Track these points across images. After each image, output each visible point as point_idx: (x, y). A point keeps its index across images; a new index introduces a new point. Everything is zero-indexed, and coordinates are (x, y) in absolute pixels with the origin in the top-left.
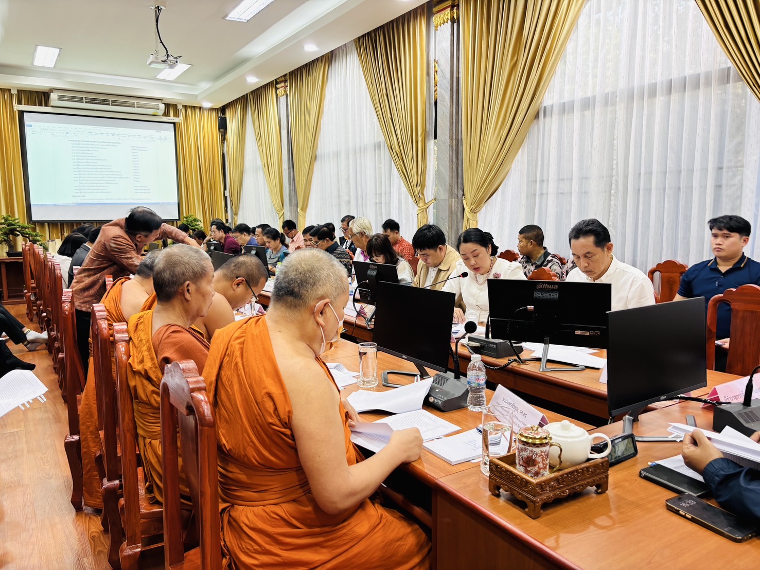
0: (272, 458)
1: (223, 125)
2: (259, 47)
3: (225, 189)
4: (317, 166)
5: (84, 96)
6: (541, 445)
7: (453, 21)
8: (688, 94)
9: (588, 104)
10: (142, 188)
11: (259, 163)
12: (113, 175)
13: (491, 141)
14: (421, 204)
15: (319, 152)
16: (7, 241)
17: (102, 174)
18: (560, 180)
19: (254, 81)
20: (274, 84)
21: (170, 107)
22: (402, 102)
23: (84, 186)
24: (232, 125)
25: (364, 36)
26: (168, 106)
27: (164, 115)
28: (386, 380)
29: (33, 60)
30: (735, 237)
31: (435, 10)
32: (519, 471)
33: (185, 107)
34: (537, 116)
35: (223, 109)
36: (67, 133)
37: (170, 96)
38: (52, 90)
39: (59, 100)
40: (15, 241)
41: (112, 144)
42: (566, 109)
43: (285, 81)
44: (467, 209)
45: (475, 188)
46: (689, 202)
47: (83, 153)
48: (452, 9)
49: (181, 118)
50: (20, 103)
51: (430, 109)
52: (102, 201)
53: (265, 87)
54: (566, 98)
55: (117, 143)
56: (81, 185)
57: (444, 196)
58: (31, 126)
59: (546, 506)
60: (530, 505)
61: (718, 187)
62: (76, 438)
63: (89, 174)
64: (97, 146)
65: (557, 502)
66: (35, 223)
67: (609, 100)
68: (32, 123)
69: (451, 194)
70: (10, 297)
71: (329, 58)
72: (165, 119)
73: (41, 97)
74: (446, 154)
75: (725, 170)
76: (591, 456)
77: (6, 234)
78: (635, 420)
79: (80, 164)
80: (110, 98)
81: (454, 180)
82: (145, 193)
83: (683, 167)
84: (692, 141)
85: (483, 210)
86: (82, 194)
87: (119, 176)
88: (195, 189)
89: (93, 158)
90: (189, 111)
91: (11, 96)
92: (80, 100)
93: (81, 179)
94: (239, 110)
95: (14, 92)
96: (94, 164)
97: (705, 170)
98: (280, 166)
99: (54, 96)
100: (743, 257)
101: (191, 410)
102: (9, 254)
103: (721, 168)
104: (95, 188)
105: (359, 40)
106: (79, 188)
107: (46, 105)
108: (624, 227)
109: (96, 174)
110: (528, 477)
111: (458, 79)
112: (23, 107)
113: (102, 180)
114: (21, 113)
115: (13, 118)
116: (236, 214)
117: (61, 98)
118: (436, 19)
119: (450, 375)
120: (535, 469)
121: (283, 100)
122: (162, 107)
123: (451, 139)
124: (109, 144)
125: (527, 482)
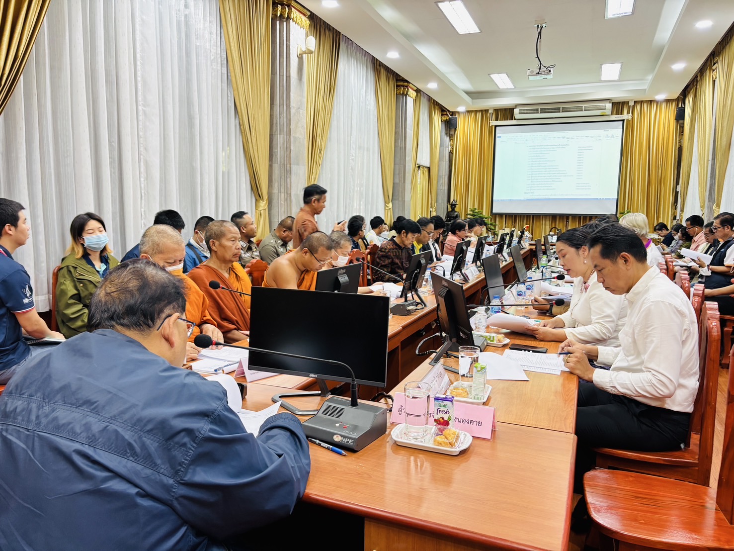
1: (682, 117)
3: (677, 184)
5: (539, 107)
10: (584, 185)
12: (559, 173)
17: (549, 174)
19: (680, 67)
21: (619, 106)
23: (534, 184)
26: (615, 104)
27: (612, 114)
33: (636, 103)
35: (683, 99)
36: (527, 140)
37: (618, 95)
38: (516, 106)
39: (520, 113)
41: (561, 146)
47: (537, 156)
52: (547, 197)
55: (566, 145)
56: (532, 183)
58: (500, 137)
63: (539, 174)
64: (548, 149)
66: (493, 214)
68: (501, 135)
72: (614, 117)
73: (507, 113)
79: (533, 165)
80: (561, 106)
82: (586, 189)
86: (532, 191)
87: (564, 175)
89: (545, 160)
91: (490, 114)
92: (536, 111)
93: (533, 178)
95: (491, 111)
96: (544, 165)
99: (516, 111)
104: (542, 185)
106: (530, 186)
107: (511, 119)
109: (545, 174)
112: (494, 123)
113: (549, 179)
117: (522, 112)
121: (716, 82)
122: (609, 106)
124: (559, 147)
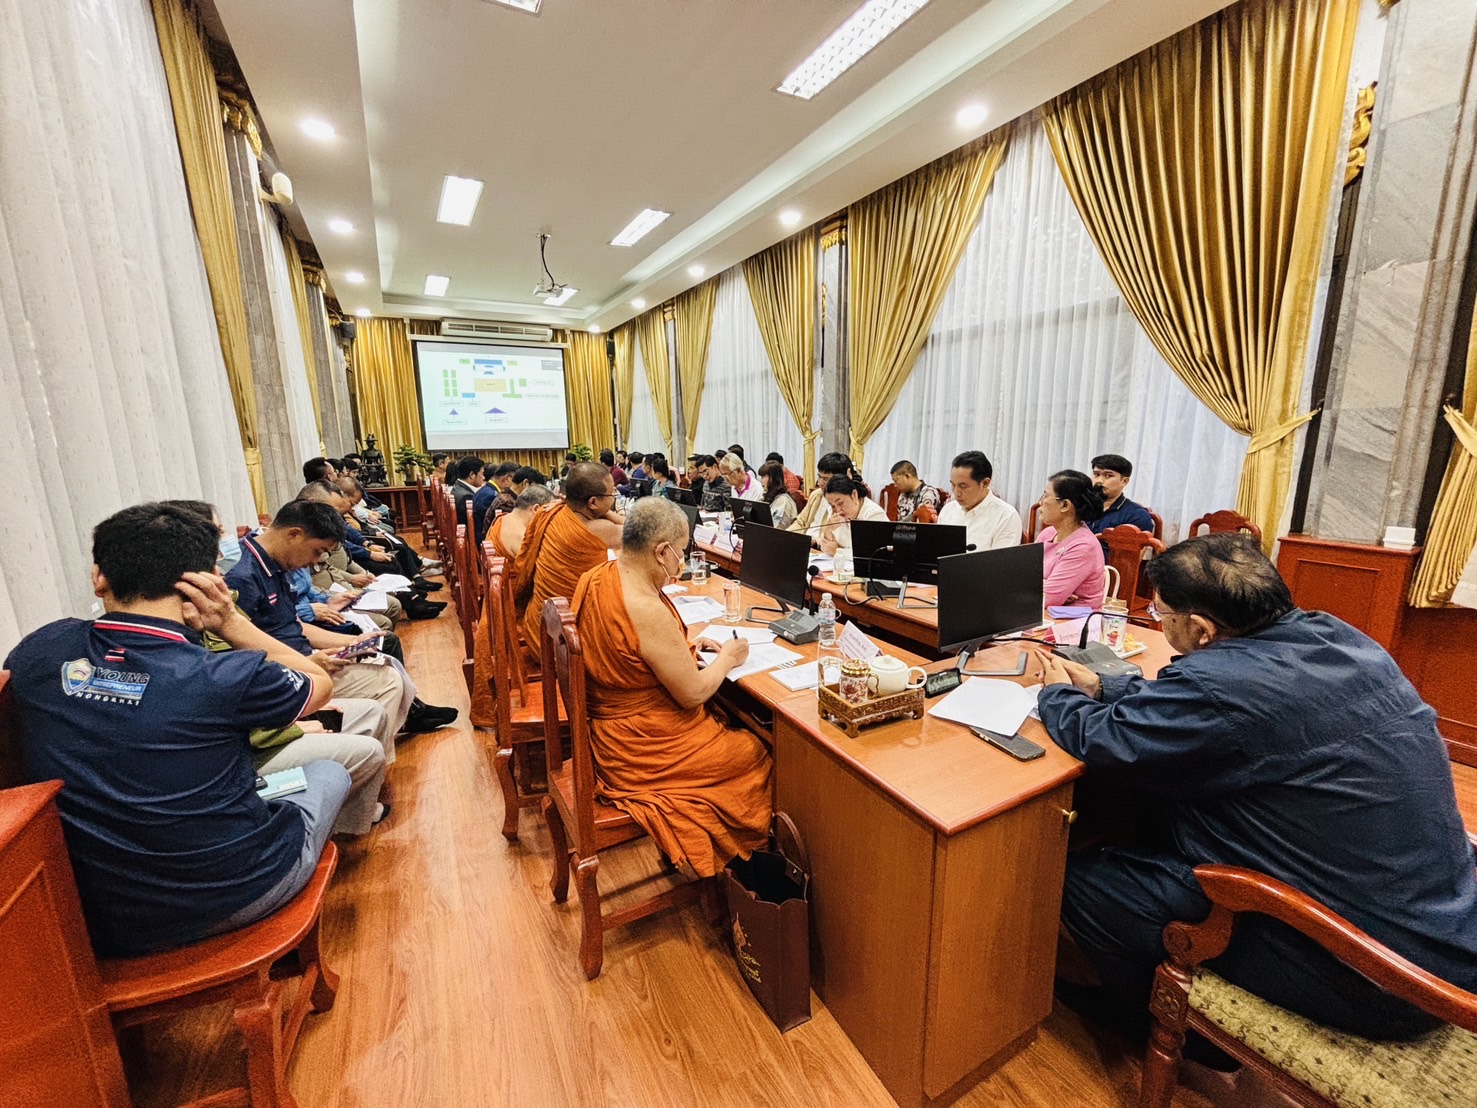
0: (621, 680)
1: (611, 351)
2: (645, 271)
3: (614, 416)
4: (705, 394)
5: (474, 324)
6: (861, 675)
7: (841, 243)
8: (1075, 323)
9: (976, 333)
11: (648, 390)
13: (877, 372)
14: (808, 434)
15: (706, 380)
16: (405, 471)
18: (947, 412)
19: (640, 305)
20: (661, 308)
21: (558, 332)
22: (789, 329)
24: (621, 350)
25: (751, 258)
26: (555, 331)
27: (552, 340)
28: (750, 615)
29: (424, 288)
30: (1117, 476)
31: (823, 231)
32: (841, 697)
33: (573, 332)
34: (925, 344)
35: (611, 334)
37: (557, 321)
38: (443, 319)
39: (450, 328)
40: (412, 469)
42: (954, 338)
43: (673, 305)
44: (853, 441)
45: (861, 418)
46: (1073, 438)
48: (840, 231)
49: (569, 343)
50: (412, 332)
51: (818, 335)
53: (653, 311)
54: (955, 327)
57: (830, 426)
58: (424, 355)
59: (863, 727)
60: (849, 727)
61: (1103, 421)
62: (472, 661)
65: (874, 725)
66: (430, 452)
67: (997, 330)
68: (425, 353)
69: (837, 426)
70: (409, 525)
71: (717, 281)
72: (553, 345)
73: (432, 326)
74: (833, 383)
75: (1110, 404)
76: (909, 686)
77: (404, 464)
78: (971, 656)
80: (500, 326)
81: (841, 410)
83: (1069, 401)
84: (1078, 374)
85: (869, 443)
88: (584, 418)
90: (577, 335)
91: (404, 325)
92: (470, 328)
94: (626, 334)
95: (407, 321)
97: (1089, 403)
98: (668, 393)
99: (445, 325)
100: (1122, 497)
101: (563, 640)
102: (407, 483)
103: (1106, 402)
105: (746, 263)
107: (438, 334)
108: (1008, 460)
110: (847, 703)
111: (846, 304)
112: (416, 337)
114: (414, 342)
115: (406, 349)
116: (626, 442)
117: (452, 327)
118: (824, 241)
119: (806, 611)
120: (854, 696)
121: (670, 324)
122: (550, 332)
123: (838, 367)
125: (846, 707)
